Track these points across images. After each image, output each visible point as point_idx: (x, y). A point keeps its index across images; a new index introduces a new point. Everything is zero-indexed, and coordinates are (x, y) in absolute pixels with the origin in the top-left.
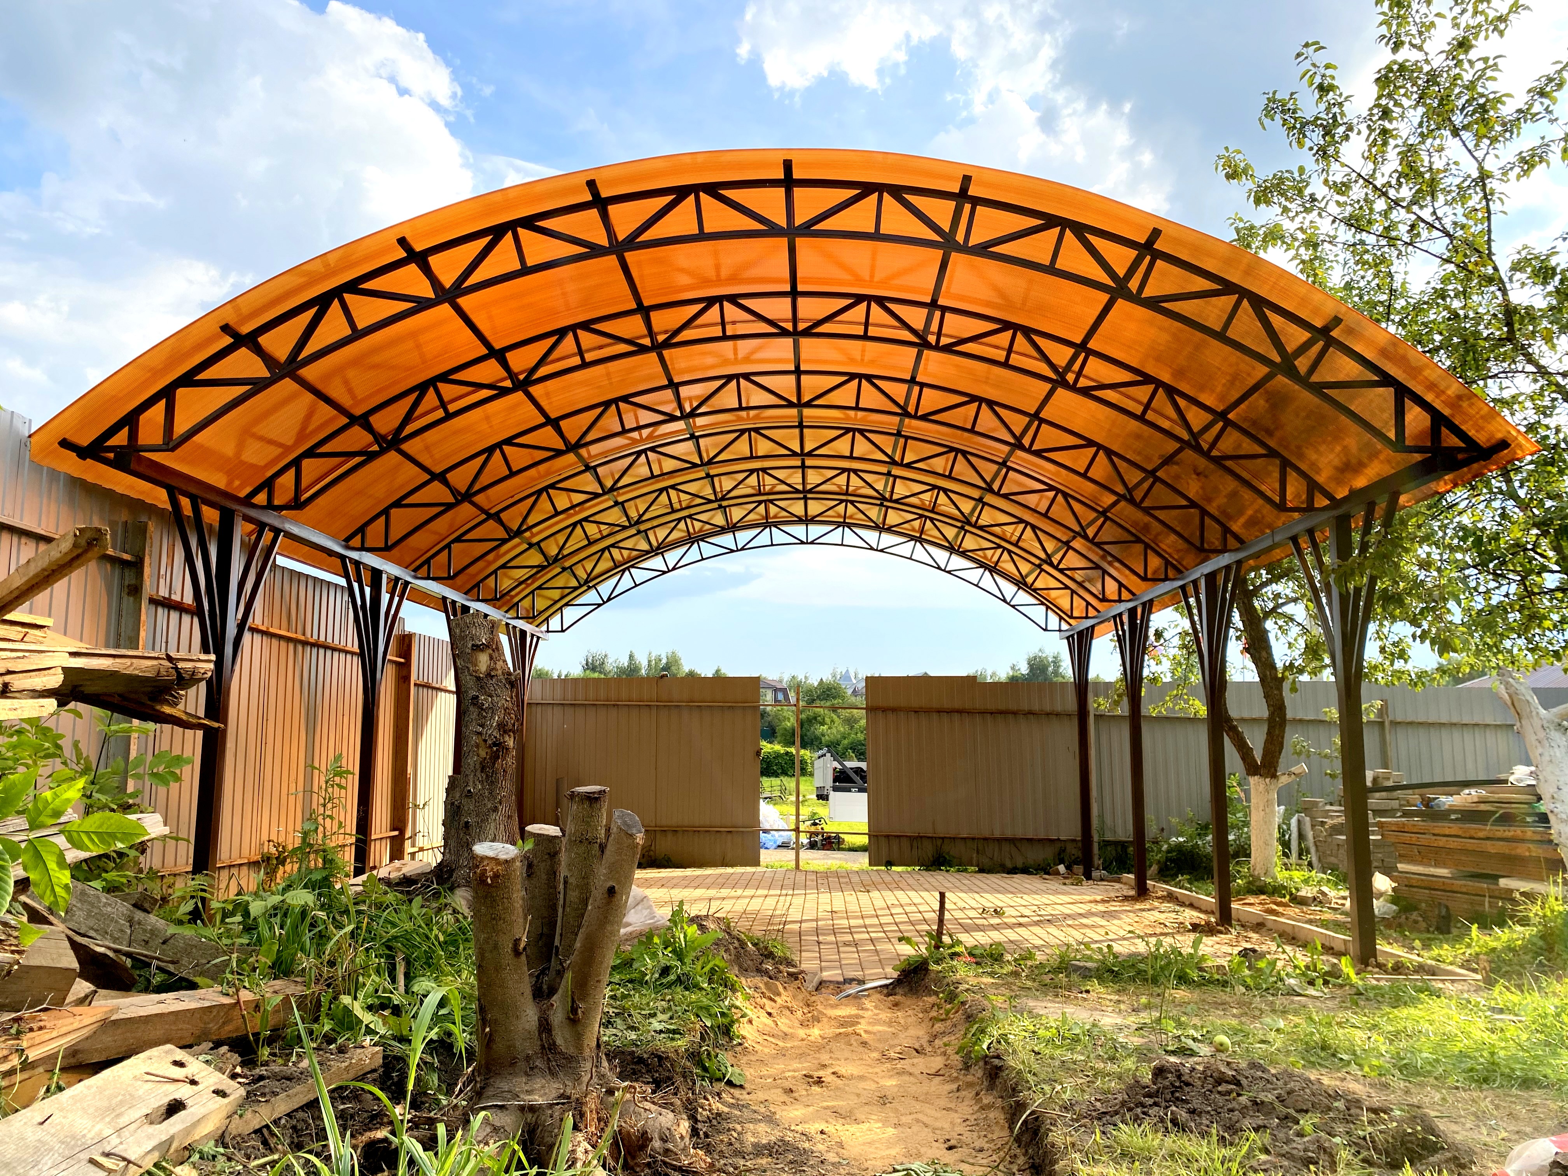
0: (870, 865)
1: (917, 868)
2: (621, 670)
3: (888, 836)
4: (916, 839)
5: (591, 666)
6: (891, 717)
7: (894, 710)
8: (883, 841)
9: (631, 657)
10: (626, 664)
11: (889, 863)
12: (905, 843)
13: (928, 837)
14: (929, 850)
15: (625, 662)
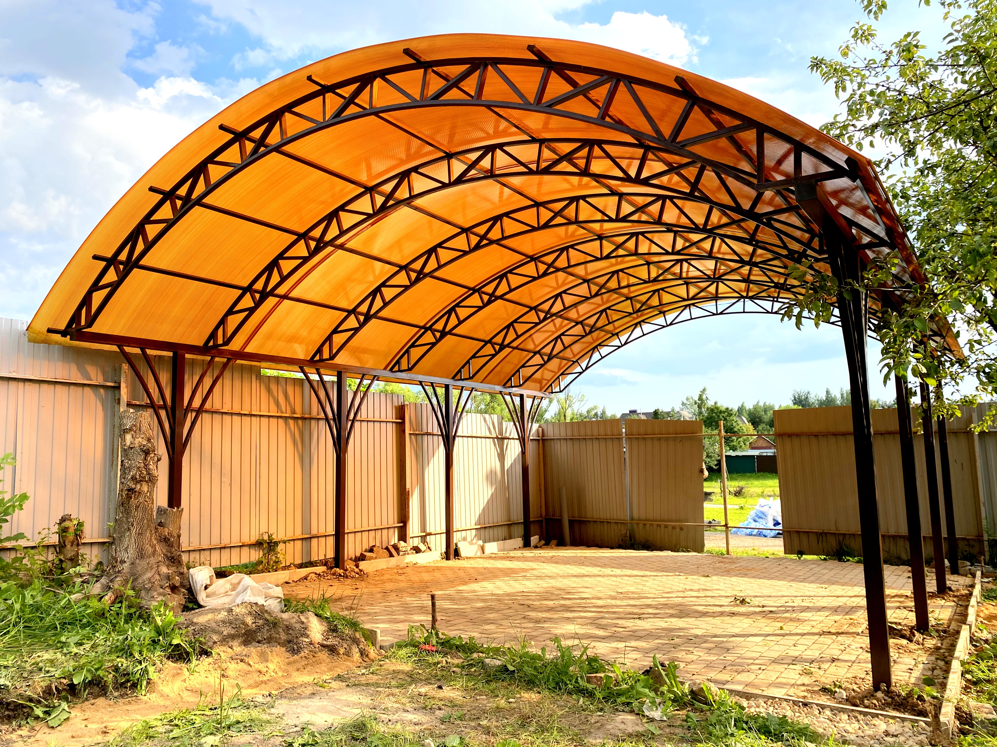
0: (785, 553)
1: (823, 557)
2: (821, 403)
3: (798, 532)
4: (822, 535)
5: (798, 401)
6: (796, 441)
7: (798, 435)
8: (795, 537)
9: (828, 392)
10: (824, 398)
11: (801, 553)
12: (813, 538)
13: (832, 534)
14: (833, 543)
15: (823, 396)
